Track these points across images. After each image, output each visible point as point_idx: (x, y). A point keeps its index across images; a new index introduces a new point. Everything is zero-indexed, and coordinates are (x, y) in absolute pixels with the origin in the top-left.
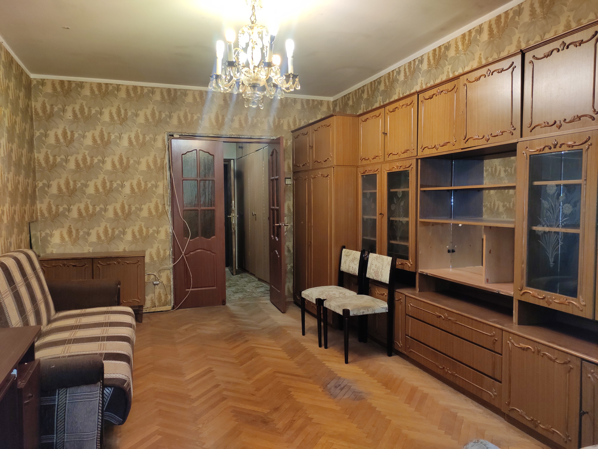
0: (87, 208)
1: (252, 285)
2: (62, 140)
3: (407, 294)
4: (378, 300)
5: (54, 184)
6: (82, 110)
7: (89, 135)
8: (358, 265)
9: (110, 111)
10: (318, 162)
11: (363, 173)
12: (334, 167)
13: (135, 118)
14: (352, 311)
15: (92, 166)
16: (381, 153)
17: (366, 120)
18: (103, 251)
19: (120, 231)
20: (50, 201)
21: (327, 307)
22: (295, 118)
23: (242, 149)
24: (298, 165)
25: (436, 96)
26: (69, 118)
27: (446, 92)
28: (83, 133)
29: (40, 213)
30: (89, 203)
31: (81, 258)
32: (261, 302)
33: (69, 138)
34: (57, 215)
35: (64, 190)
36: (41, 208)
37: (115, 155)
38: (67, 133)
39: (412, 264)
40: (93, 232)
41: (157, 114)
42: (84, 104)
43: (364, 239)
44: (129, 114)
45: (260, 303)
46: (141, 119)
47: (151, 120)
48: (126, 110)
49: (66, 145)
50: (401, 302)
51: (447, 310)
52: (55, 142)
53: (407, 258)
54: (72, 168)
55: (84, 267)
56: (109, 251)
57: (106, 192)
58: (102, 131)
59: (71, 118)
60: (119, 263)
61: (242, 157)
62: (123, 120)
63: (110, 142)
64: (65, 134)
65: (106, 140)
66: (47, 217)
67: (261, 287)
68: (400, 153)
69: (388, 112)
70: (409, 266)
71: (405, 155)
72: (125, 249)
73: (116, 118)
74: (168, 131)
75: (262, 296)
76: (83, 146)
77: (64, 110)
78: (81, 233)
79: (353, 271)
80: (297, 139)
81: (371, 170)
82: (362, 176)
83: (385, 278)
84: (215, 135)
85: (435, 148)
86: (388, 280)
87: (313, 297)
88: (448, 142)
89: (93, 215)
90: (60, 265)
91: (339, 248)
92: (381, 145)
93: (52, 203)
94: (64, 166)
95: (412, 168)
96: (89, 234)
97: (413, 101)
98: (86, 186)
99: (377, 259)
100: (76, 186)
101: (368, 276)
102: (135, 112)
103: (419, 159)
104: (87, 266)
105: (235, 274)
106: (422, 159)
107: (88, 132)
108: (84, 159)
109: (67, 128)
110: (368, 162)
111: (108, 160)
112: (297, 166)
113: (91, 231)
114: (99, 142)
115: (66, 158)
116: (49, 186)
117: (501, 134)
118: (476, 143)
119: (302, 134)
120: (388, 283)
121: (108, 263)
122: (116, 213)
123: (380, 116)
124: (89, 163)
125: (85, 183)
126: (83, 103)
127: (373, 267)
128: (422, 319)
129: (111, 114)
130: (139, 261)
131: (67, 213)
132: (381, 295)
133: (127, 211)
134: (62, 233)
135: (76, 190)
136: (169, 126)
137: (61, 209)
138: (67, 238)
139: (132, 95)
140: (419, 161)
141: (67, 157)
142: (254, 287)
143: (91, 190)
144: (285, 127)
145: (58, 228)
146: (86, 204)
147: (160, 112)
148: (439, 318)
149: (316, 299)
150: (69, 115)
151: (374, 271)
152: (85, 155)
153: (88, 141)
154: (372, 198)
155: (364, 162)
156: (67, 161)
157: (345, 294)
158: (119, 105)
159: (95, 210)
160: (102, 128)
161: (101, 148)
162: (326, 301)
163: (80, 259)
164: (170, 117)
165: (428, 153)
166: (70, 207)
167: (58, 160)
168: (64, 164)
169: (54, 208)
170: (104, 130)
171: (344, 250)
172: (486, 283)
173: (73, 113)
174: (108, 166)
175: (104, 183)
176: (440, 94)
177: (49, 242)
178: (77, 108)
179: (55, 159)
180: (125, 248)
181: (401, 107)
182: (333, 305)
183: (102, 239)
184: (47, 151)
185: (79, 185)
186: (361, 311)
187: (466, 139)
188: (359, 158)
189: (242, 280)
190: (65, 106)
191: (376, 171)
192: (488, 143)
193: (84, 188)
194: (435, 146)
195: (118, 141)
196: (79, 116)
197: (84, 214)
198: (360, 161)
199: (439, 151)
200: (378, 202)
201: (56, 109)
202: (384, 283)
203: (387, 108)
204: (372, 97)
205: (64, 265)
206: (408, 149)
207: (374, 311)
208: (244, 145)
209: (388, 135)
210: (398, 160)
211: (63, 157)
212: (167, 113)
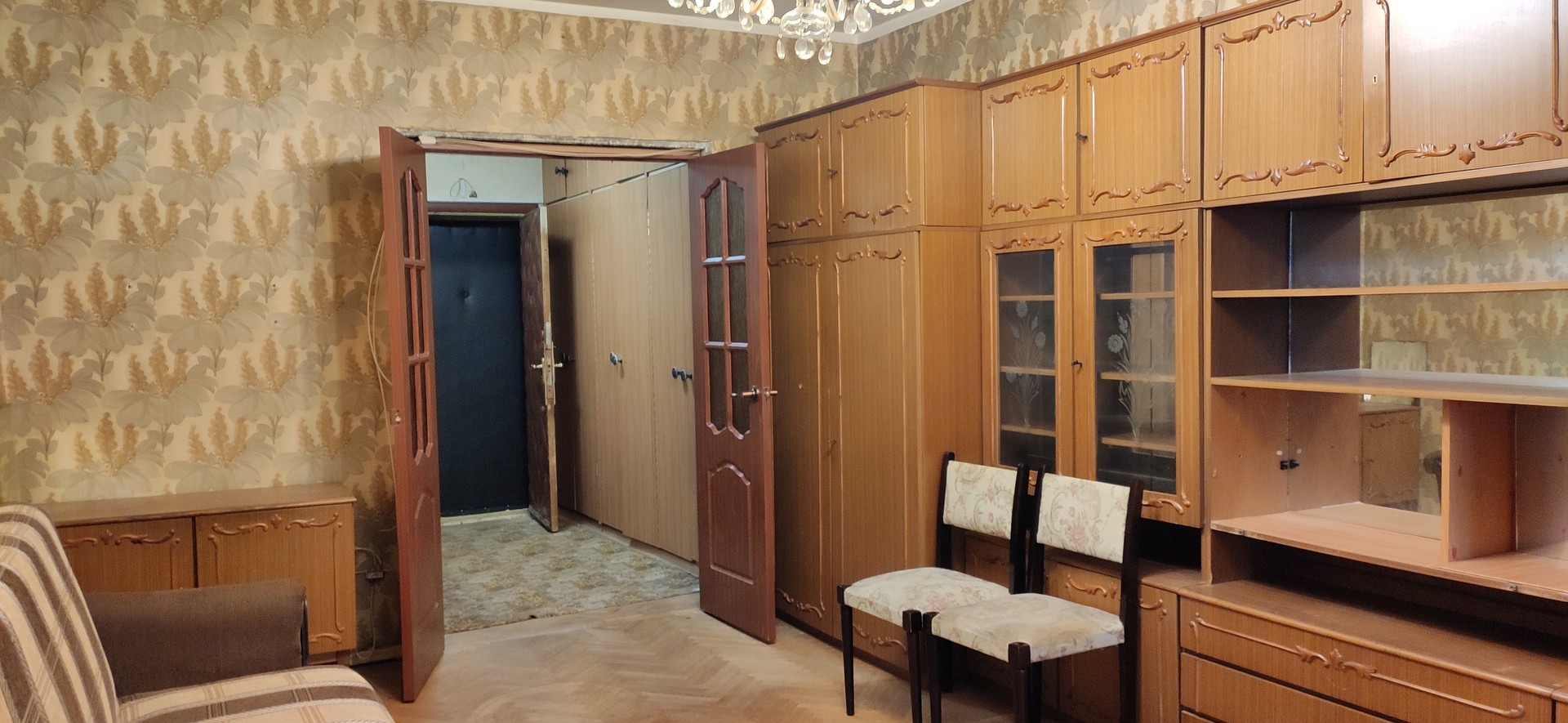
0: (158, 360)
1: (622, 560)
2: (77, 152)
3: (1184, 592)
4: (1091, 609)
5: (54, 289)
6: (139, 60)
7: (163, 136)
8: (1010, 508)
9: (228, 63)
10: (857, 216)
11: (1003, 248)
12: (919, 232)
13: (303, 85)
14: (1033, 648)
15: (170, 233)
16: (1065, 191)
17: (1008, 99)
18: (211, 490)
19: (261, 427)
20: (41, 342)
21: (944, 635)
22: (759, 90)
23: (566, 176)
24: (784, 225)
25: (1271, 32)
26: (101, 84)
27: (1309, 23)
28: (144, 131)
29: (9, 380)
30: (164, 343)
31: (159, 517)
32: (676, 613)
33: (100, 145)
34: (66, 384)
35: (87, 305)
36: (12, 362)
37: (243, 197)
38: (92, 131)
39: (1188, 506)
40: (180, 433)
41: (370, 75)
42: (147, 43)
43: (1007, 432)
44: (287, 73)
45: (673, 616)
46: (321, 90)
47: (351, 93)
48: (275, 62)
49: (92, 165)
50: (1164, 614)
51: (1340, 641)
52: (55, 157)
53: (1171, 489)
54: (109, 238)
55: (166, 545)
56: (229, 488)
57: (217, 308)
58: (202, 125)
59: (107, 84)
60: (275, 525)
61: (565, 198)
62: (268, 93)
63: (229, 159)
64: (86, 133)
65: (215, 150)
66: (32, 390)
67: (652, 566)
68: (1137, 191)
69: (1090, 75)
70: (1178, 511)
71: (1158, 198)
72: (279, 479)
73: (245, 85)
74: (404, 126)
75: (669, 594)
76: (145, 171)
77: (82, 61)
78: (142, 436)
79: (991, 524)
80: (777, 149)
81: (1033, 240)
82: (997, 254)
83: (1111, 544)
84: (541, 137)
85: (1269, 178)
86: (1121, 553)
87: (890, 608)
88: (1316, 161)
89: (179, 379)
90: (92, 541)
91: (936, 461)
92: (1067, 170)
93: (47, 345)
94: (85, 232)
95: (1186, 234)
96: (165, 439)
97: (1183, 47)
98: (156, 292)
99: (1074, 493)
100: (125, 292)
101: (1041, 538)
102: (302, 67)
103: (1207, 209)
104: (178, 539)
105: (557, 529)
106: (1218, 212)
107: (161, 126)
108: (149, 211)
109: (93, 116)
110: (1019, 216)
111: (224, 213)
112: (780, 227)
113: (173, 429)
114: (194, 157)
115: (91, 208)
116: (38, 295)
117: (1516, 142)
118: (1428, 165)
119: (798, 135)
120: (1120, 560)
121: (243, 527)
122: (249, 373)
123: (1063, 88)
124: (163, 223)
125: (152, 284)
126: (142, 39)
127: (1063, 514)
128: (1245, 665)
129: (230, 74)
130: (336, 517)
131: (96, 377)
132: (1086, 593)
133: (282, 366)
134: (82, 439)
135: (125, 306)
136: (406, 110)
137: (78, 365)
138: (97, 455)
139: (295, 17)
140: (1208, 215)
141: (94, 204)
142: (630, 566)
143: (170, 304)
144: (734, 117)
145: (69, 423)
146: (155, 346)
147: (379, 69)
148: (1310, 662)
149: (904, 613)
150: (99, 75)
151: (1064, 526)
152: (153, 199)
153: (161, 156)
154: (1036, 318)
155: (1004, 217)
156: (93, 216)
157: (977, 592)
158: (255, 47)
159: (185, 365)
160: (203, 117)
161: (200, 175)
162: (939, 618)
163: (155, 519)
164: (409, 83)
165: (1240, 194)
166: (106, 357)
167: (67, 212)
168: (86, 225)
169: (54, 362)
170: (209, 121)
171: (952, 465)
172: (1450, 561)
173: (112, 71)
174: (223, 231)
175: (211, 282)
176: (1286, 28)
177: (41, 468)
178: (125, 55)
179: (55, 210)
180: (278, 475)
181: (1139, 64)
182: (968, 630)
183: (206, 451)
184: (30, 187)
185: (135, 289)
186: (1059, 647)
187: (1390, 155)
188: (986, 206)
189: (584, 545)
190: (87, 48)
191: (1053, 242)
192: (1470, 166)
193: (150, 299)
194: (1270, 173)
195: (253, 155)
196: (132, 78)
197: (151, 378)
198: (987, 214)
199: (1282, 186)
200: (1062, 330)
201: (56, 56)
202: (1105, 560)
203: (1087, 66)
204: (998, 36)
205: (105, 540)
206: (1169, 180)
207: (1090, 645)
208: (570, 164)
209: (1093, 141)
210: (1131, 213)
211: (81, 203)
212: (399, 72)
